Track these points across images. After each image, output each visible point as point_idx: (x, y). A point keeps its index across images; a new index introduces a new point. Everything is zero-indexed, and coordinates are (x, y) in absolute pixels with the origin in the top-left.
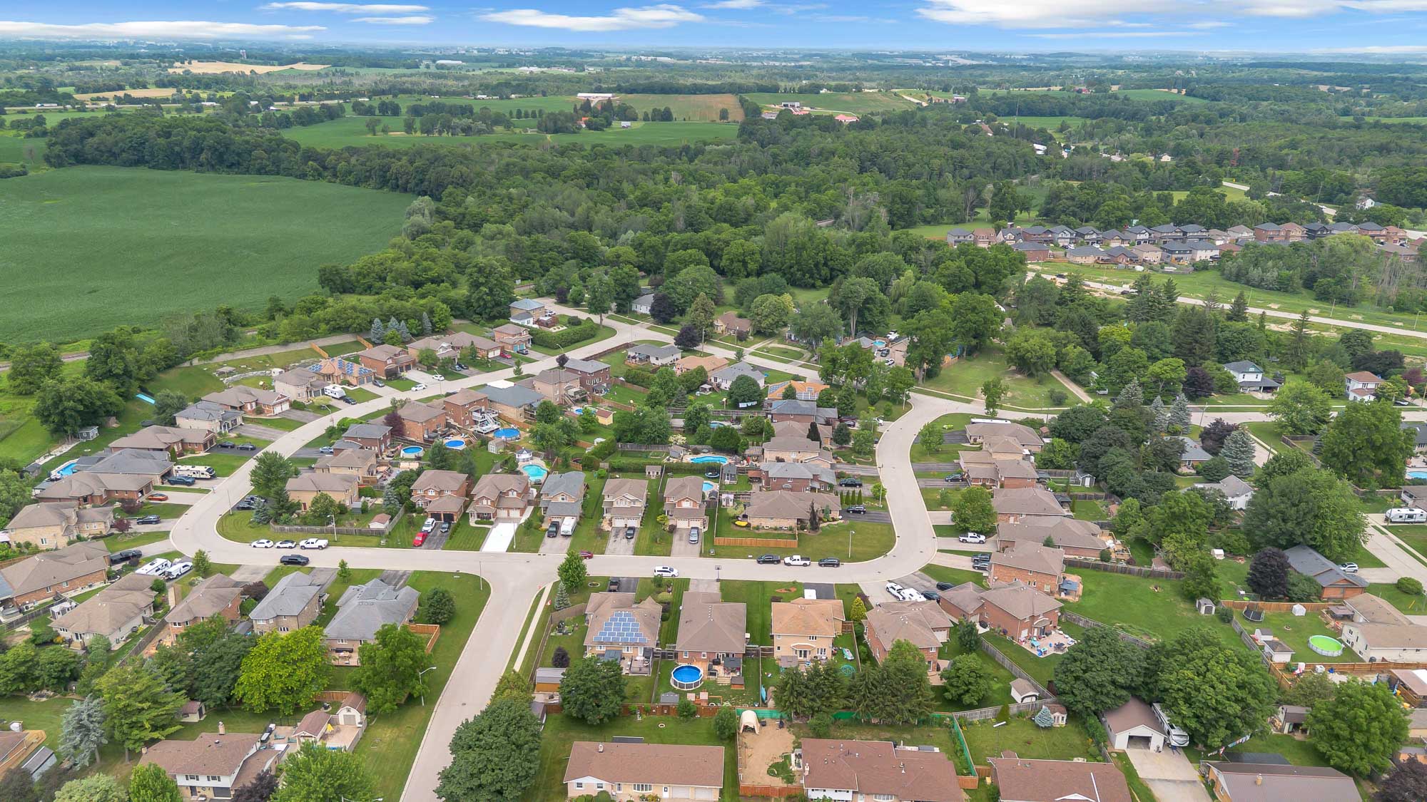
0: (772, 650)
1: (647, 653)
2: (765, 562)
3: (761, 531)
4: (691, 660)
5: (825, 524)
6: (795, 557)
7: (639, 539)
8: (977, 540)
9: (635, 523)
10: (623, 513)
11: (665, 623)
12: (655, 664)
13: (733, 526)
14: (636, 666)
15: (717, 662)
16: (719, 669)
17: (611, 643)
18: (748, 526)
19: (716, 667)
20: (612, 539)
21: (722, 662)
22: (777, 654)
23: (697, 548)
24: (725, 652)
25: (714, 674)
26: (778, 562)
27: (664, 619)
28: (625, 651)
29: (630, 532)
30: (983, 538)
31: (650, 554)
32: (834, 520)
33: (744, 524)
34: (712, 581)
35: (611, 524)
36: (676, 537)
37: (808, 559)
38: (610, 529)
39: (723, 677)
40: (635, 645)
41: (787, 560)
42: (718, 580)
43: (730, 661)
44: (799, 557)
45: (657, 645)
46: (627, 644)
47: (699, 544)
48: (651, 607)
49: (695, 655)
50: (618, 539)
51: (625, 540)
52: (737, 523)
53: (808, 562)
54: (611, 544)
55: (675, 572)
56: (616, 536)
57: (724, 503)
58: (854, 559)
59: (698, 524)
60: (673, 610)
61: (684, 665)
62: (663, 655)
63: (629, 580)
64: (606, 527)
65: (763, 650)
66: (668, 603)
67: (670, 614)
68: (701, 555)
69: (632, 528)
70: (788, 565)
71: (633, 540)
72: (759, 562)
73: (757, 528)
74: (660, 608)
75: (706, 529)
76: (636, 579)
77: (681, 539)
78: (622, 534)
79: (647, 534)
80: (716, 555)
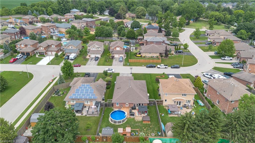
0: (162, 101)
1: (97, 104)
2: (149, 67)
3: (146, 58)
4: (120, 107)
5: (170, 55)
6: (161, 65)
7: (100, 61)
8: (229, 59)
9: (99, 56)
10: (94, 52)
11: (108, 90)
12: (101, 110)
13: (135, 57)
14: (91, 110)
15: (134, 108)
16: (135, 112)
17: (78, 99)
18: (141, 56)
19: (133, 111)
20: (90, 61)
21: (137, 108)
22: (165, 104)
23: (122, 63)
24: (138, 103)
25: (133, 115)
26: (155, 67)
27: (107, 88)
28: (86, 103)
29: (96, 59)
30: (231, 58)
31: (104, 65)
32: (173, 54)
33: (140, 55)
34: (129, 74)
35: (90, 56)
36: (114, 60)
37: (167, 66)
38: (89, 58)
39: (138, 117)
40: (91, 100)
41: (159, 66)
42: (131, 73)
43: (141, 108)
44: (163, 65)
45: (103, 100)
46: (87, 100)
47: (123, 62)
48: (102, 83)
49: (122, 105)
50: (92, 61)
51: (95, 61)
52: (137, 55)
53: (167, 67)
54: (89, 62)
55: (113, 71)
56: (91, 60)
57: (132, 50)
58: (184, 66)
59: (122, 56)
60: (112, 84)
61: (116, 110)
62: (106, 105)
63: (94, 74)
64: (88, 57)
65: (157, 101)
66: (110, 81)
67: (110, 86)
68: (124, 65)
69: (98, 58)
70: (159, 68)
71: (97, 61)
72: (147, 67)
73: (145, 57)
74: (105, 83)
75: (126, 58)
76: (97, 73)
77: (116, 61)
78: (93, 59)
79: (103, 59)
80: (130, 65)
